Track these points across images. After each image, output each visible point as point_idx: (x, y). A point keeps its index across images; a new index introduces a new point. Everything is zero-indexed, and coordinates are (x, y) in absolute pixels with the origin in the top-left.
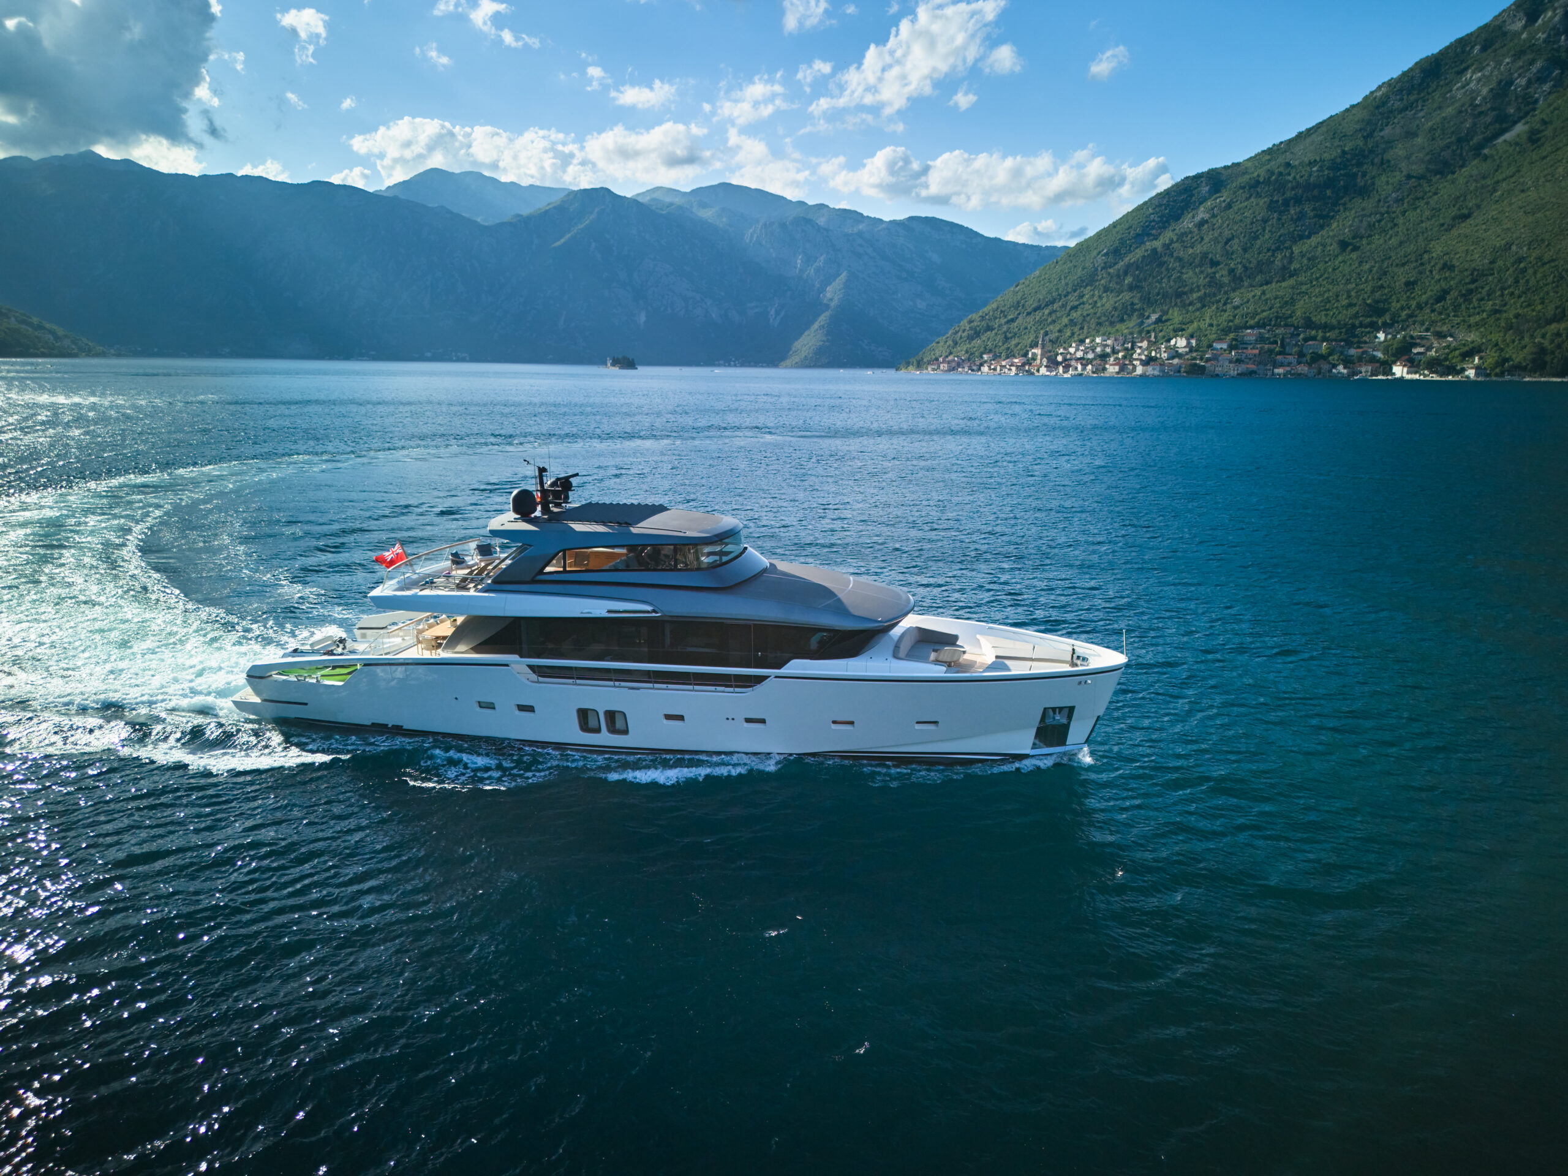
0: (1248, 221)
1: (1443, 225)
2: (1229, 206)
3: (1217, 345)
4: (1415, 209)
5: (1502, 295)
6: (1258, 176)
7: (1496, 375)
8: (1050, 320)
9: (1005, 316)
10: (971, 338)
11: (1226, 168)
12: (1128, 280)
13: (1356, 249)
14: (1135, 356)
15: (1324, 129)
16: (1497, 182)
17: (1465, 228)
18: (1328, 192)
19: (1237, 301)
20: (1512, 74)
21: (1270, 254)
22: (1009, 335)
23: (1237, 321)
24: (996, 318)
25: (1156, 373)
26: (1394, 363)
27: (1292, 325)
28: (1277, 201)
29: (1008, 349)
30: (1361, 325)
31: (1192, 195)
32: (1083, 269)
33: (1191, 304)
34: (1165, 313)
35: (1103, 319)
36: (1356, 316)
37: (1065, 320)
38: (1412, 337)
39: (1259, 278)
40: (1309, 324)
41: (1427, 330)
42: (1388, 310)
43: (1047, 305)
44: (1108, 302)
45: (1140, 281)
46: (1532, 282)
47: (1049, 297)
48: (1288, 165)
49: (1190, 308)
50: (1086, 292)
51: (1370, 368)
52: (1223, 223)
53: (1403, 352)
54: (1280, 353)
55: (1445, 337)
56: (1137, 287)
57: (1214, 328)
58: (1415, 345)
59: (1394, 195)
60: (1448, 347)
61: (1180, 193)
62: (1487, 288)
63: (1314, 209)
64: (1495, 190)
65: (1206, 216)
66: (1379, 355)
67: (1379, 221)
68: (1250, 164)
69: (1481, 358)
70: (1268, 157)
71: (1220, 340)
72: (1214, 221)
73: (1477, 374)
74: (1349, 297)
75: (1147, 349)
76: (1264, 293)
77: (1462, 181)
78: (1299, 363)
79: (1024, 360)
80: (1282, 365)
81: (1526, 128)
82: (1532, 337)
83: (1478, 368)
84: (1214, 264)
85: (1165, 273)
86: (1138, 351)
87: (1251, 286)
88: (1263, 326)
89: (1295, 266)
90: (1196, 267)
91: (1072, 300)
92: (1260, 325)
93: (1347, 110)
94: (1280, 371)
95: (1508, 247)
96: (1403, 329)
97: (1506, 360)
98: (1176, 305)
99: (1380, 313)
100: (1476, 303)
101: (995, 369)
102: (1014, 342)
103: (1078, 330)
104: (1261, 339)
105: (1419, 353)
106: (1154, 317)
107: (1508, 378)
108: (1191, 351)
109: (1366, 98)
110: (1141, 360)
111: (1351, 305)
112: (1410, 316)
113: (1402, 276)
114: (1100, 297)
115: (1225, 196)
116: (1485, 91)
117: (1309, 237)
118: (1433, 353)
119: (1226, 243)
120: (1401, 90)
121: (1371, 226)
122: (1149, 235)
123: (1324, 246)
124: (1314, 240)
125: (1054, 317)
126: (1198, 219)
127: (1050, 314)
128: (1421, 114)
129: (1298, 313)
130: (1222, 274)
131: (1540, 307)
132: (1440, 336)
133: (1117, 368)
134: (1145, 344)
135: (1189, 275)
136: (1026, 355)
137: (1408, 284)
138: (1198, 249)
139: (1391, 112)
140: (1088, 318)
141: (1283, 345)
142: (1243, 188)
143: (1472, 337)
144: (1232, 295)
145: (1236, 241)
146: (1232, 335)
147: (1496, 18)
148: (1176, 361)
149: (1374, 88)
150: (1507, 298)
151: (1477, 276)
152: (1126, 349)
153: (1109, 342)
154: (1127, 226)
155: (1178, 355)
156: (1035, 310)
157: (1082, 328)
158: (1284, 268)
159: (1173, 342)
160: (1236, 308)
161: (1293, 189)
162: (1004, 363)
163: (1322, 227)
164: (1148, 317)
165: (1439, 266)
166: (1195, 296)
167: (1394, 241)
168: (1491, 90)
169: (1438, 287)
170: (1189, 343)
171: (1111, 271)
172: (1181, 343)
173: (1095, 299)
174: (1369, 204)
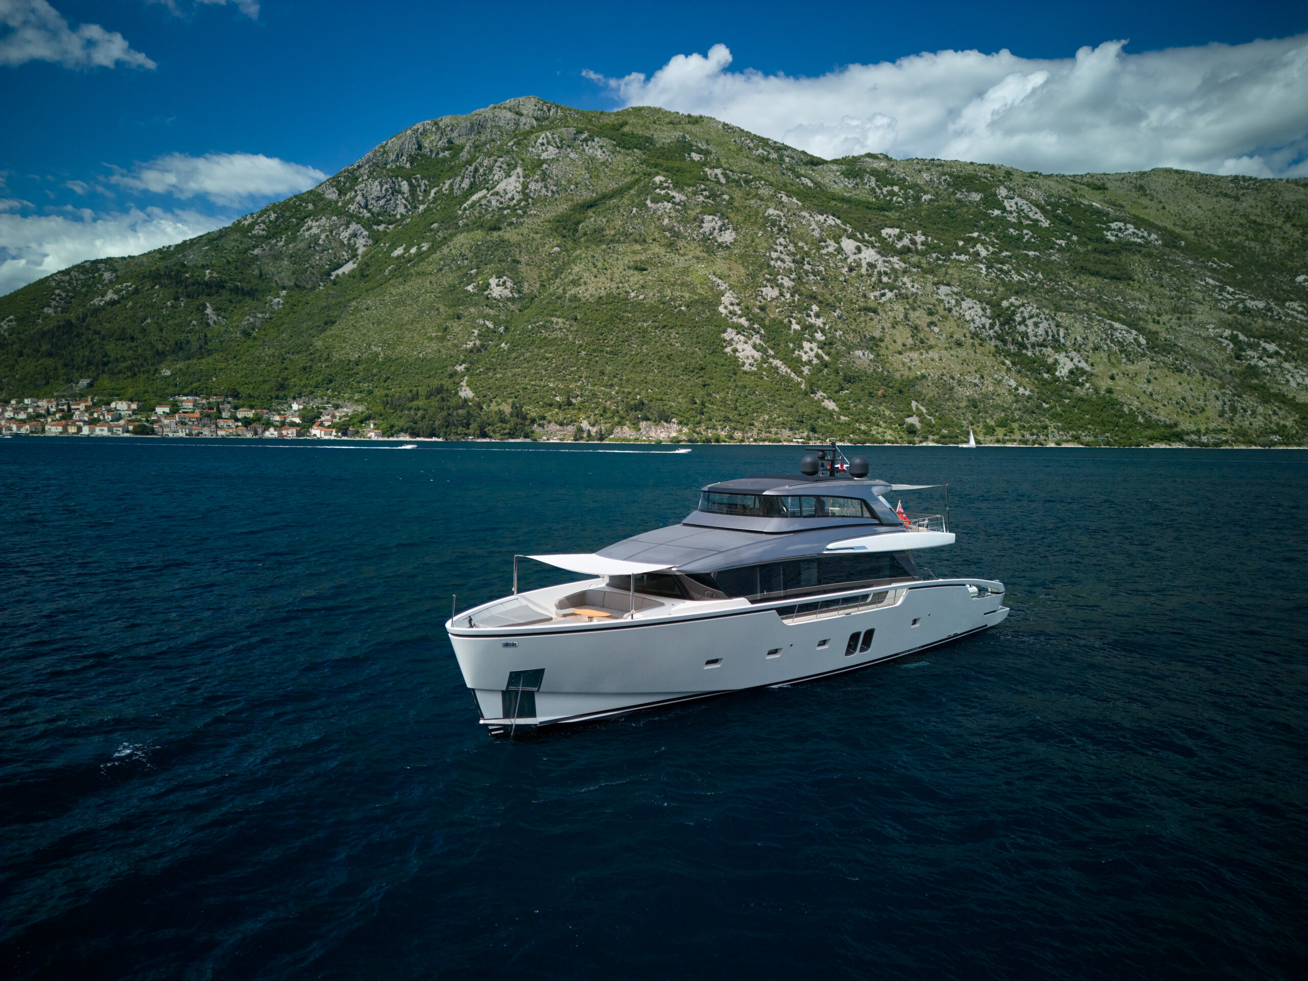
1: (319, 326)
2: (137, 291)
3: (158, 410)
6: (158, 269)
7: (388, 437)
11: (123, 258)
12: (45, 347)
13: (257, 338)
16: (349, 301)
17: (334, 330)
19: (166, 372)
20: (338, 228)
23: (171, 389)
25: (104, 433)
26: (311, 426)
30: (278, 397)
31: (95, 277)
33: (119, 373)
34: (95, 379)
35: (26, 381)
36: (271, 390)
38: (318, 408)
39: (180, 354)
40: (236, 395)
41: (328, 403)
44: (27, 366)
45: (59, 349)
46: (390, 372)
48: (183, 265)
49: (121, 375)
51: (293, 431)
52: (135, 304)
53: (314, 418)
54: (219, 417)
55: (342, 408)
56: (57, 354)
57: (151, 394)
58: (322, 414)
60: (346, 416)
61: (81, 274)
64: (349, 306)
65: (116, 297)
66: (297, 420)
67: (271, 318)
68: (144, 259)
70: (160, 256)
72: (123, 302)
74: (263, 375)
76: (188, 367)
77: (322, 296)
78: (236, 426)
80: (222, 427)
81: (355, 266)
84: (134, 339)
85: (85, 343)
86: (78, 412)
87: (175, 360)
88: (197, 394)
90: (116, 340)
94: (220, 432)
95: (368, 346)
96: (309, 401)
97: (392, 427)
98: (103, 372)
100: (356, 385)
105: (327, 421)
106: (84, 382)
108: (134, 414)
110: (84, 421)
111: (265, 381)
112: (312, 392)
114: (16, 361)
118: (336, 420)
119: (142, 322)
121: (264, 322)
123: (230, 333)
126: (109, 298)
128: (281, 243)
130: (144, 348)
131: (399, 390)
132: (338, 407)
133: (58, 429)
135: (110, 346)
137: (305, 367)
138: (115, 325)
142: (146, 277)
143: (360, 408)
144: (159, 367)
152: (62, 410)
155: (120, 417)
159: (113, 405)
160: (166, 378)
161: (193, 284)
164: (78, 382)
166: (124, 365)
170: (129, 406)
172: (122, 406)
174: (258, 305)
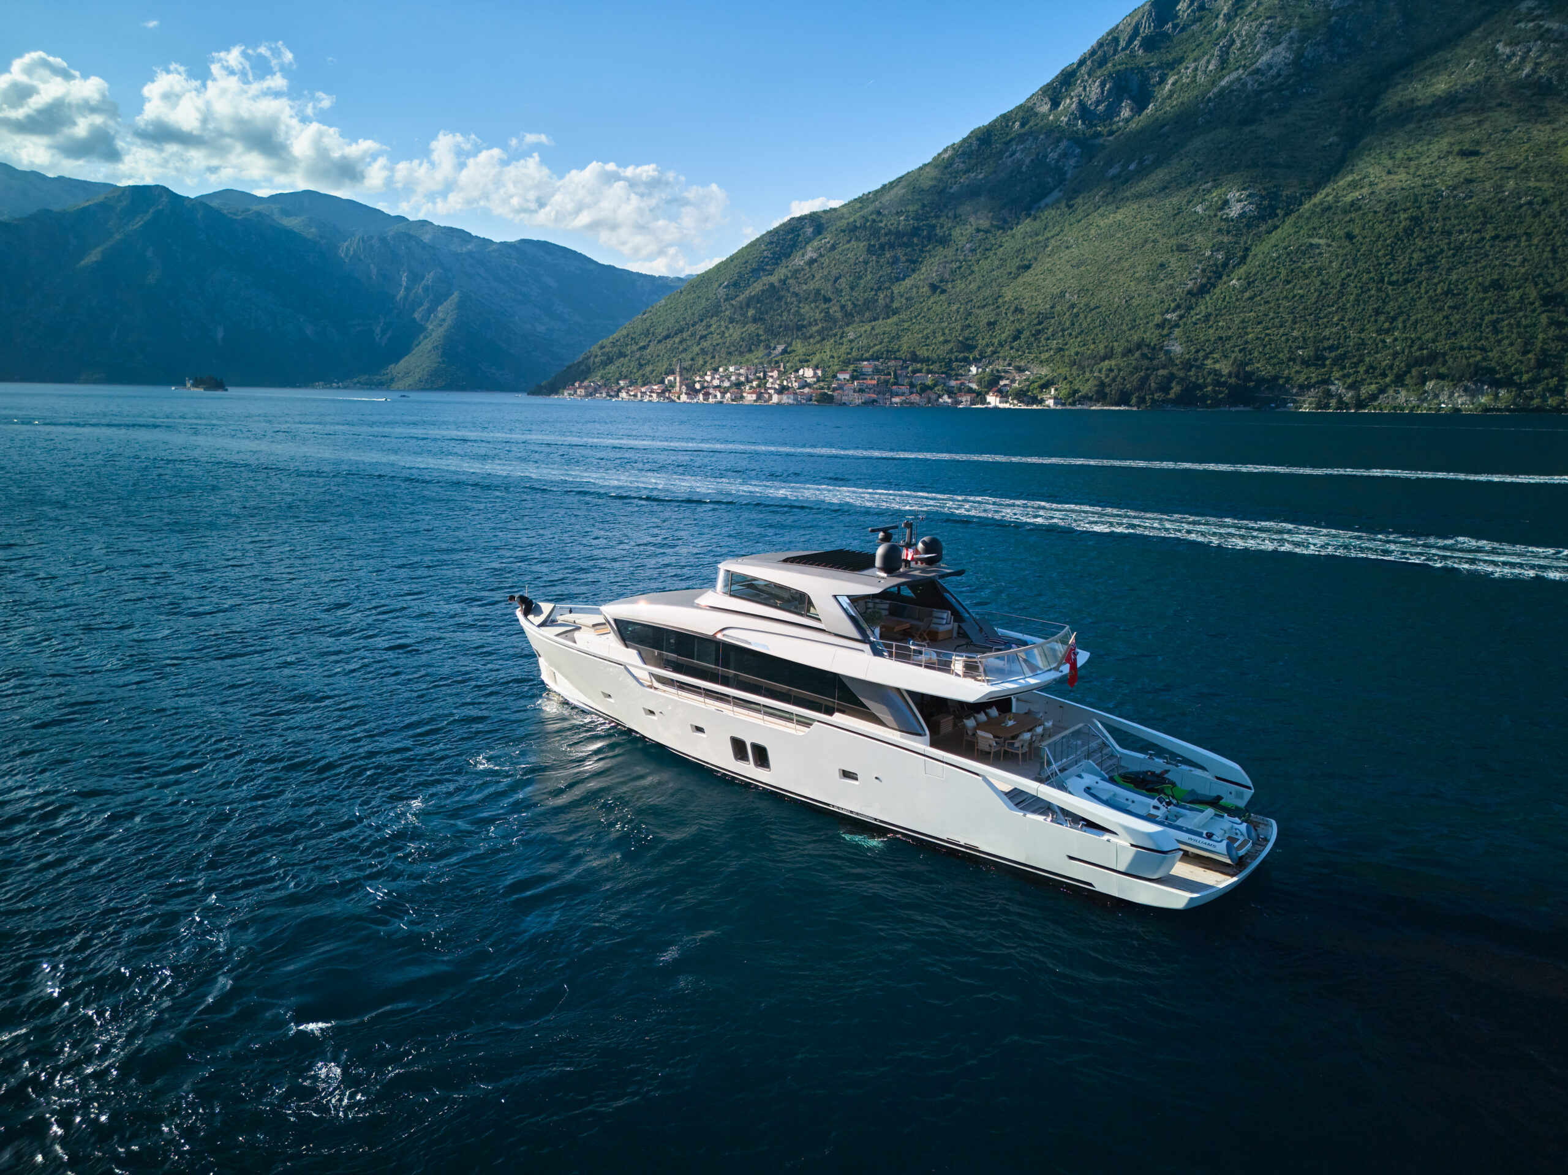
0: (852, 261)
2: (833, 247)
3: (841, 376)
4: (986, 258)
5: (1063, 336)
6: (855, 221)
7: (1070, 404)
8: (681, 348)
9: (637, 343)
10: (604, 364)
11: (825, 212)
12: (751, 312)
13: (943, 292)
14: (769, 385)
15: (903, 183)
16: (1048, 239)
17: (1027, 277)
18: (915, 240)
19: (851, 336)
20: (1046, 149)
21: (873, 293)
22: (643, 362)
23: (854, 354)
24: (627, 345)
25: (791, 401)
26: (987, 393)
27: (901, 359)
28: (874, 246)
29: (643, 375)
30: (957, 360)
31: (798, 235)
32: (707, 299)
33: (811, 336)
34: (790, 345)
35: (733, 348)
36: (951, 351)
37: (696, 349)
38: (998, 371)
39: (867, 314)
40: (915, 358)
41: (1009, 365)
42: (976, 347)
43: (676, 334)
44: (735, 333)
45: (762, 314)
46: (1085, 325)
47: (678, 326)
48: (879, 213)
49: (811, 340)
50: (712, 322)
51: (969, 398)
52: (830, 262)
53: (992, 383)
54: (896, 384)
55: (1024, 371)
56: (761, 319)
57: (836, 360)
58: (1001, 378)
59: (968, 246)
60: (1027, 380)
61: (788, 233)
62: (1051, 329)
63: (906, 254)
64: (1047, 246)
65: (815, 255)
66: (974, 386)
67: (960, 268)
68: (845, 210)
69: (1056, 390)
70: (859, 205)
71: (842, 371)
72: (823, 260)
73: (1056, 404)
74: (944, 334)
75: (778, 378)
76: (873, 328)
77: (1019, 236)
78: (911, 393)
79: (662, 387)
80: (897, 395)
81: (1061, 194)
82: (1091, 371)
83: (1055, 398)
84: (827, 300)
85: (784, 307)
86: (771, 380)
87: (862, 322)
88: (877, 359)
89: (895, 305)
90: (811, 302)
91: (700, 329)
92: (875, 358)
93: (921, 169)
94: (896, 400)
95: (1062, 294)
96: (990, 363)
97: (1076, 392)
98: (798, 337)
99: (971, 348)
100: (1043, 342)
101: (635, 396)
102: (648, 369)
103: (712, 358)
104: (877, 371)
105: (1005, 385)
106: (780, 348)
107: (1079, 407)
108: (818, 381)
109: (934, 159)
110: (775, 389)
111: (946, 341)
112: (994, 352)
113: (984, 316)
114: (727, 328)
115: (828, 239)
116: (1027, 161)
117: (904, 279)
118: (1016, 385)
119: (835, 281)
120: (964, 154)
121: (953, 272)
122: (764, 270)
123: (918, 287)
124: (908, 282)
125: (684, 345)
126: (807, 257)
127: (681, 342)
129: (905, 348)
130: (835, 310)
131: (1092, 346)
132: (1020, 370)
133: (754, 397)
134: (775, 374)
135: (805, 309)
136: (662, 382)
137: (989, 324)
138: (811, 286)
139: (957, 172)
140: (718, 348)
141: (896, 377)
142: (843, 231)
144: (846, 329)
145: (843, 280)
146: (852, 367)
147: (1029, 100)
148: (806, 390)
149: (940, 151)
150: (1067, 338)
151: (1043, 318)
152: (759, 378)
153: (742, 371)
154: (743, 260)
155: (806, 385)
156: (667, 337)
157: (713, 357)
158: (887, 306)
159: (801, 372)
160: (851, 341)
161: (886, 235)
162: (643, 390)
163: (914, 271)
164: (775, 348)
165: (1012, 309)
166: (814, 329)
167: (974, 287)
168: (1032, 161)
169: (1013, 327)
170: (815, 374)
171: (734, 302)
172: (808, 373)
173: (722, 329)
174: (949, 252)
